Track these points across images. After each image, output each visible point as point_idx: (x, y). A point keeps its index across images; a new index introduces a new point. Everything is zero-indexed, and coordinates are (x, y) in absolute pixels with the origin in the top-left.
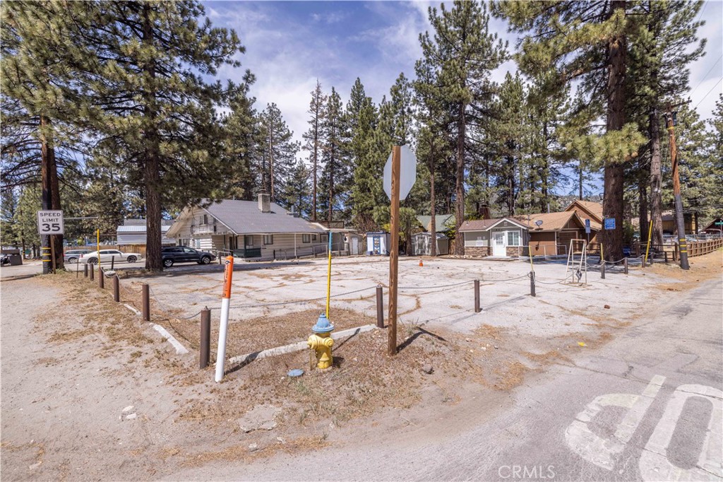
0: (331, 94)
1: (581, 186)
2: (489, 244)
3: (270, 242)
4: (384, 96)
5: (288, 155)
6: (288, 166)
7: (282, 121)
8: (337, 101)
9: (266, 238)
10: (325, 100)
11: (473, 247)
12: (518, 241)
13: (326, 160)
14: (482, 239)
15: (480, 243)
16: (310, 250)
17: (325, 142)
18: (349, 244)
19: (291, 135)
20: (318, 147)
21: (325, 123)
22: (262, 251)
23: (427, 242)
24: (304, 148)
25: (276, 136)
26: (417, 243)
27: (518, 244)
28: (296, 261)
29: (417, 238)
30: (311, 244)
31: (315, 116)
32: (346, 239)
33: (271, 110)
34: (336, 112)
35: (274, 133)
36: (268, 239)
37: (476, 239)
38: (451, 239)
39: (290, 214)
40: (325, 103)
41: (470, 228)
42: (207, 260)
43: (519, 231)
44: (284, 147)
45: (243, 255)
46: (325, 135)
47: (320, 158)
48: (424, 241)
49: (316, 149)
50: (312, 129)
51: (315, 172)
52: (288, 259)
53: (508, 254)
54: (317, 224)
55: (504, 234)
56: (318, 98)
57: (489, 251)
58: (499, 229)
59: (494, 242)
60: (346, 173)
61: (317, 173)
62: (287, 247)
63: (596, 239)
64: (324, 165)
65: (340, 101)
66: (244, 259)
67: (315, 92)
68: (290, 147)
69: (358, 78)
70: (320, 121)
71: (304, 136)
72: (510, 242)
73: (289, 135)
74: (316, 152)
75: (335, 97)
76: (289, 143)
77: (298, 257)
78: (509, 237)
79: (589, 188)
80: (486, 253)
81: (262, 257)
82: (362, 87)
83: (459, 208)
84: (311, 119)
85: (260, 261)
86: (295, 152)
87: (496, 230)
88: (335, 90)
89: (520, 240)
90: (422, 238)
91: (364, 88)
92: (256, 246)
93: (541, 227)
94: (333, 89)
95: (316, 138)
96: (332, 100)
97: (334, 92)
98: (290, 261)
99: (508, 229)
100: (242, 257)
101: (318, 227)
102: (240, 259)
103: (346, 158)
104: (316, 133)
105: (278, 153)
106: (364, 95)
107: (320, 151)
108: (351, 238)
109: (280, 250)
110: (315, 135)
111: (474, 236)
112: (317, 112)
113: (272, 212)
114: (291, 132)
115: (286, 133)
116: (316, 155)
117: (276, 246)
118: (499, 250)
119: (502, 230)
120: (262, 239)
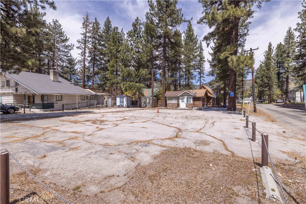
0: (94, 21)
1: (200, 80)
2: (178, 102)
3: (60, 99)
4: (122, 29)
5: (66, 50)
6: (65, 57)
7: (62, 31)
8: (98, 26)
9: (57, 97)
10: (91, 23)
11: (171, 103)
12: (191, 101)
13: (90, 56)
14: (175, 100)
15: (174, 102)
16: (85, 104)
17: (90, 46)
18: (107, 101)
19: (68, 40)
20: (86, 49)
21: (91, 36)
22: (55, 105)
23: (148, 101)
24: (78, 48)
25: (58, 39)
26: (143, 101)
27: (191, 102)
28: (78, 110)
29: (143, 99)
30: (86, 101)
31: (85, 31)
32: (105, 99)
33: (55, 24)
34: (97, 31)
35: (56, 37)
36: (59, 98)
37: (172, 100)
38: (158, 99)
39: (71, 84)
40: (91, 25)
41: (170, 95)
42: (12, 111)
43: (191, 97)
44: (63, 46)
45: (41, 107)
46: (90, 43)
47: (87, 55)
48: (146, 100)
49: (85, 49)
50: (83, 38)
51: (84, 62)
52: (73, 109)
53: (186, 107)
54: (89, 90)
55: (185, 98)
56: (87, 22)
57: (178, 105)
58: (183, 95)
59: (180, 101)
60: (101, 64)
61: (86, 63)
62: (71, 102)
63: (212, 101)
64: (89, 59)
65: (99, 26)
66: (42, 110)
67: (85, 18)
68: (67, 46)
69: (108, 17)
70: (88, 35)
71: (78, 41)
72: (187, 102)
73: (66, 40)
74: (85, 51)
75: (97, 23)
76: (67, 44)
77: (79, 108)
78: (187, 99)
79: (203, 81)
80: (177, 106)
81: (55, 109)
82: (110, 22)
83: (163, 85)
84: (82, 32)
85: (53, 111)
86: (70, 50)
87: (182, 96)
88: (97, 19)
89: (192, 100)
90: (145, 99)
91: (111, 23)
92: (50, 102)
93: (196, 95)
94: (96, 19)
95: (85, 44)
96: (95, 24)
97: (96, 20)
98: (75, 111)
99: (187, 96)
100: (40, 109)
101: (90, 92)
102: (39, 110)
103: (102, 57)
104: (85, 41)
105: (59, 49)
106: (111, 26)
107: (87, 51)
108: (108, 98)
109: (67, 104)
110: (85, 42)
111: (171, 98)
112: (86, 30)
113: (59, 82)
114: (68, 38)
115: (64, 38)
116: (85, 53)
117: (64, 102)
118: (183, 105)
119: (184, 96)
120: (55, 97)
